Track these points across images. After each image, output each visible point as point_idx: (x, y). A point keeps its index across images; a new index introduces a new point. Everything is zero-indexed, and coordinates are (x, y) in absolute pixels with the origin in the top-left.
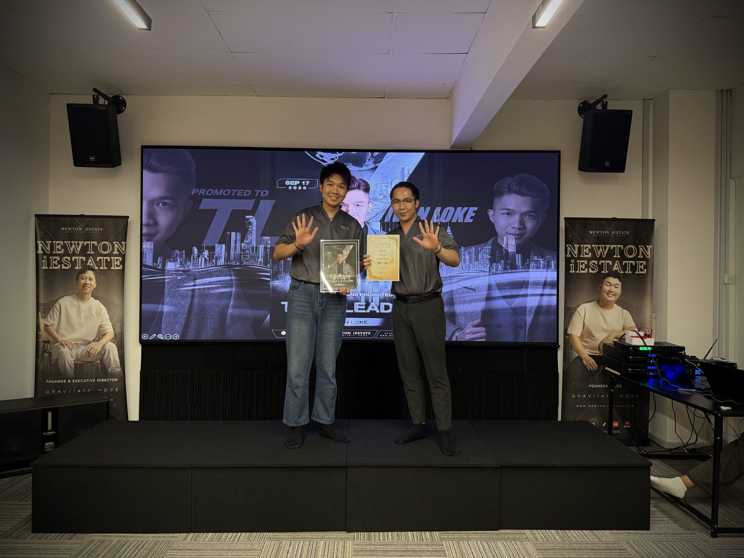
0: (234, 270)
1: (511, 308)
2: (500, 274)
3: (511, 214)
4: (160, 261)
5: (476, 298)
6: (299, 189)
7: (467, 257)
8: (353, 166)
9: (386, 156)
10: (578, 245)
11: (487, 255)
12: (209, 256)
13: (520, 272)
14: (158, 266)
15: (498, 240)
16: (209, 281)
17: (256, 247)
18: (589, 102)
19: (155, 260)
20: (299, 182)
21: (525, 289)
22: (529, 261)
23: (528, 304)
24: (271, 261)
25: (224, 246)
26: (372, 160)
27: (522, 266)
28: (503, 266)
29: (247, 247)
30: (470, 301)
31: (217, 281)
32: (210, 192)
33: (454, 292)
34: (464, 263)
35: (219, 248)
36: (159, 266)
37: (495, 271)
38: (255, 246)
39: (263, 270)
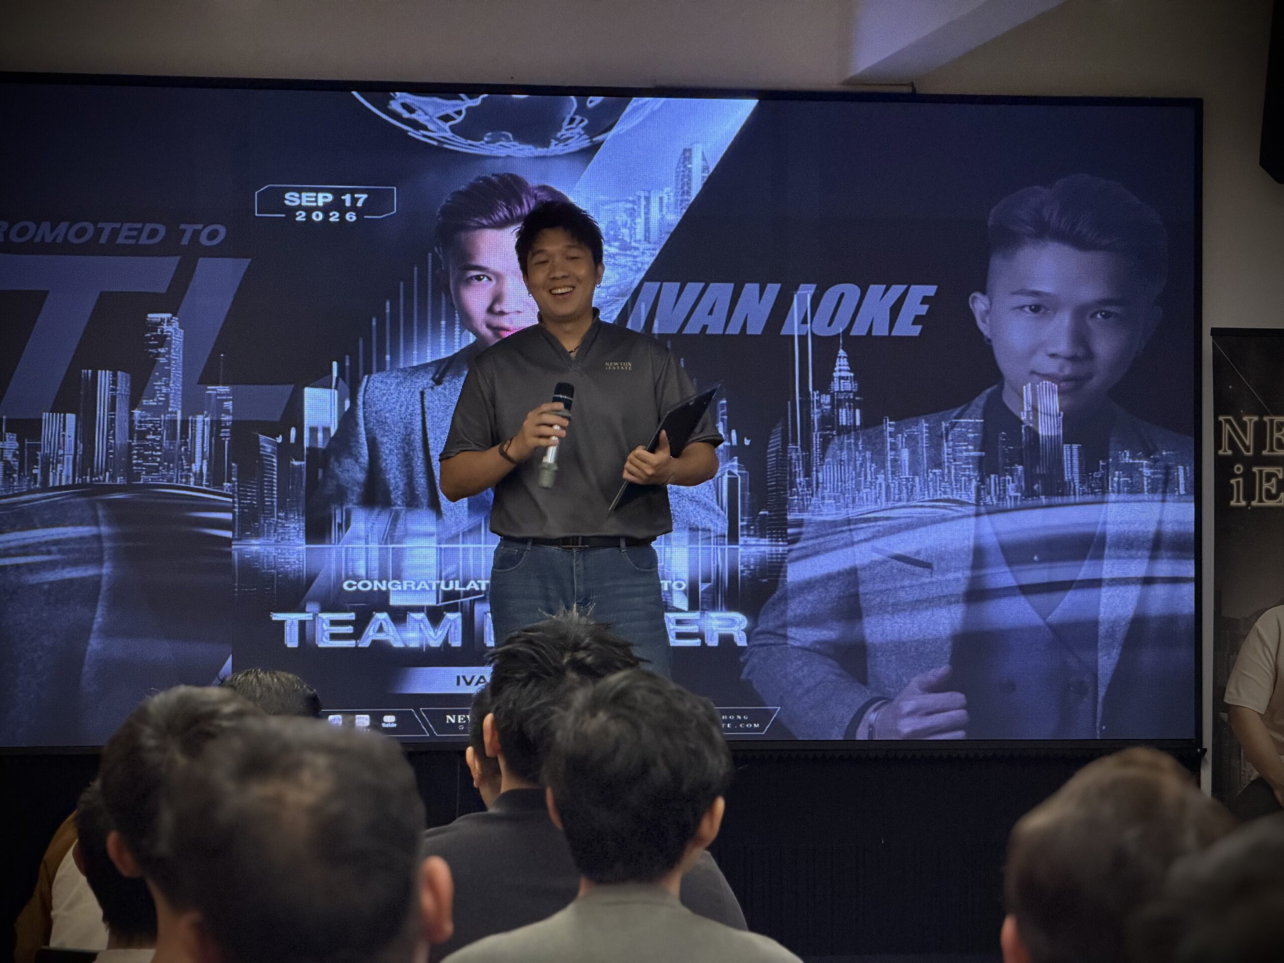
0: (110, 504)
1: (1050, 626)
2: (1011, 510)
3: (1047, 309)
5: (934, 592)
6: (332, 219)
7: (905, 454)
8: (516, 143)
9: (629, 109)
10: (1256, 418)
11: (971, 447)
12: (19, 455)
13: (1076, 504)
15: (1006, 399)
16: (22, 543)
17: (185, 423)
20: (330, 197)
21: (1093, 562)
22: (1106, 467)
23: (1102, 610)
24: (234, 471)
25: (71, 418)
26: (582, 121)
27: (1082, 482)
28: (1023, 484)
29: (151, 422)
30: (916, 605)
31: (46, 543)
32: (23, 232)
33: (862, 575)
34: (893, 473)
35: (55, 427)
37: (995, 502)
38: (179, 417)
39: (212, 503)
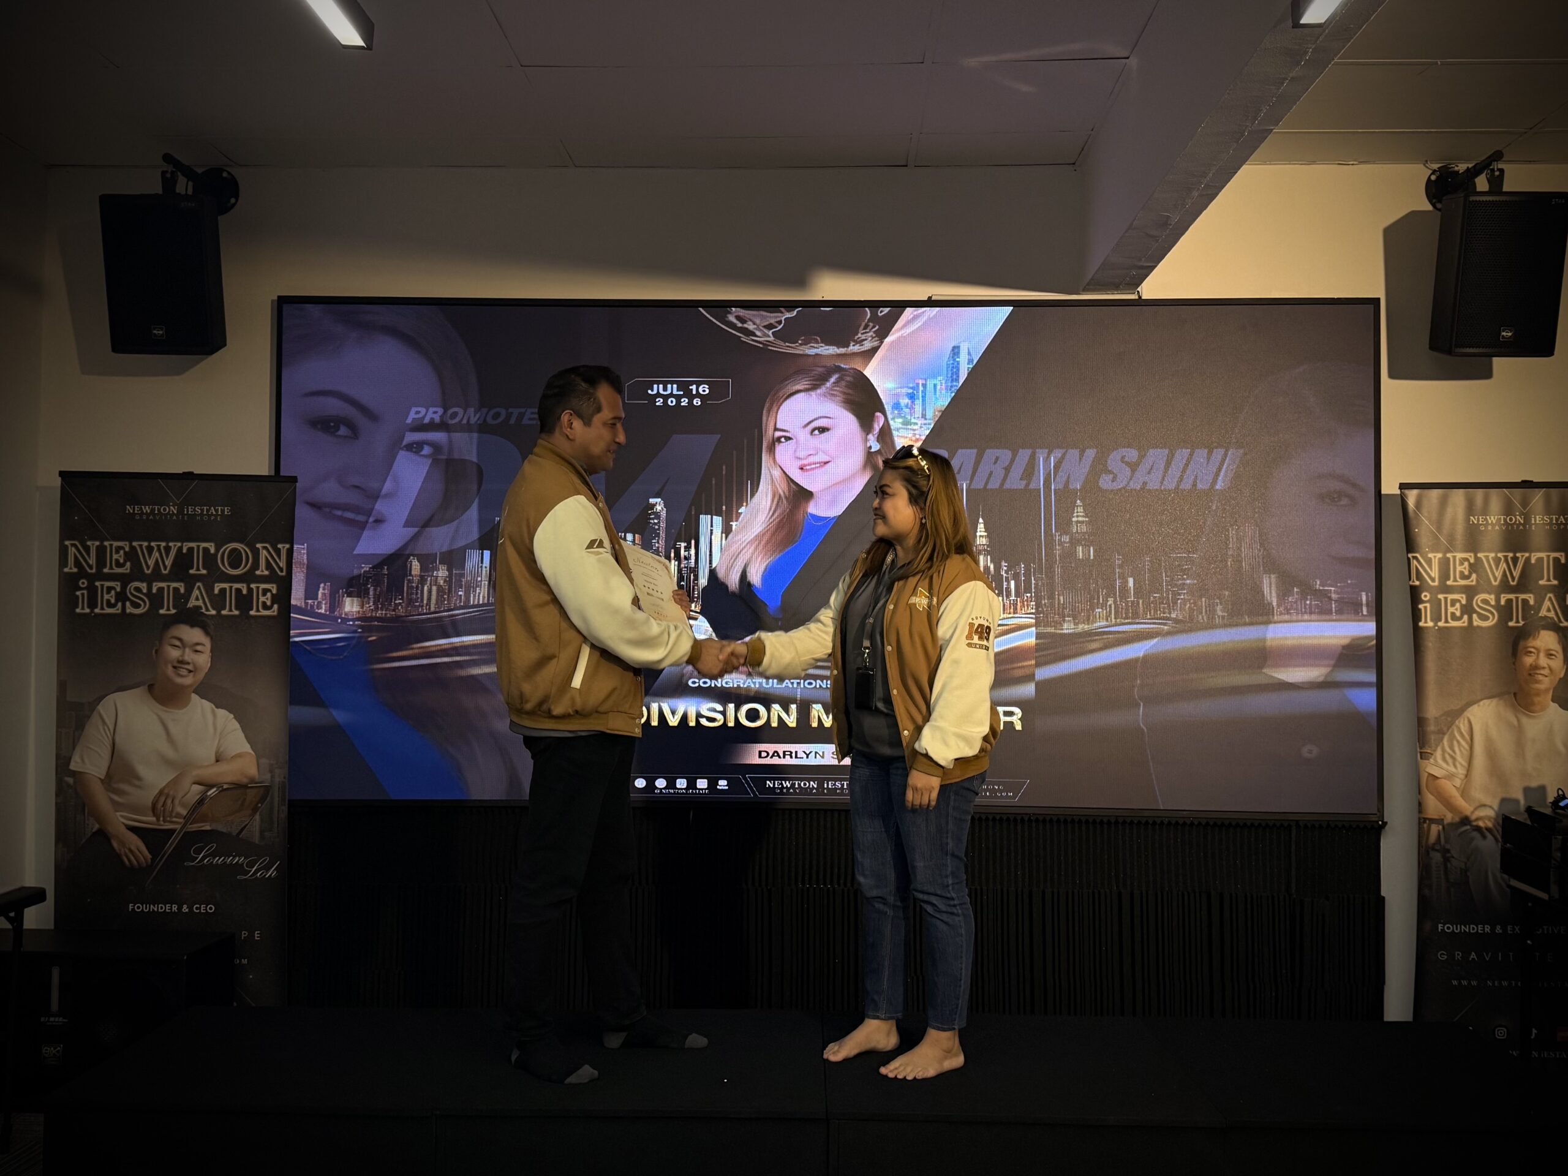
2: (1219, 627)
4: (324, 594)
12: (449, 580)
14: (319, 607)
18: (1456, 169)
19: (311, 593)
22: (1299, 593)
27: (1279, 605)
28: (1230, 606)
34: (1121, 597)
36: (321, 608)
